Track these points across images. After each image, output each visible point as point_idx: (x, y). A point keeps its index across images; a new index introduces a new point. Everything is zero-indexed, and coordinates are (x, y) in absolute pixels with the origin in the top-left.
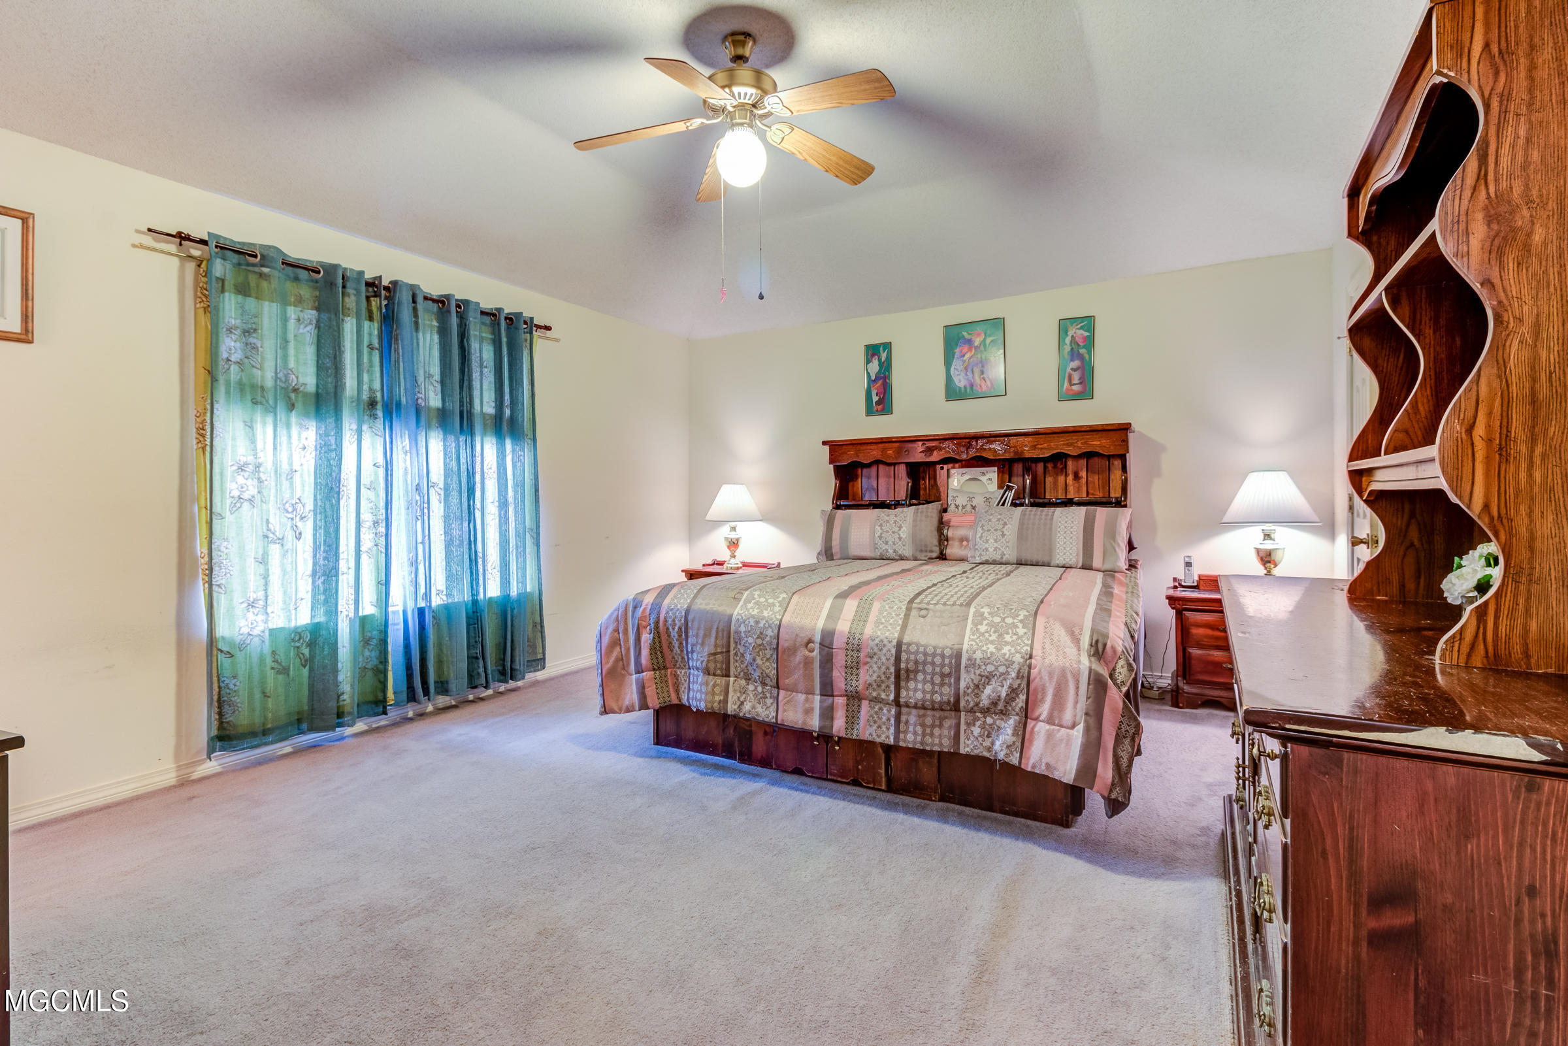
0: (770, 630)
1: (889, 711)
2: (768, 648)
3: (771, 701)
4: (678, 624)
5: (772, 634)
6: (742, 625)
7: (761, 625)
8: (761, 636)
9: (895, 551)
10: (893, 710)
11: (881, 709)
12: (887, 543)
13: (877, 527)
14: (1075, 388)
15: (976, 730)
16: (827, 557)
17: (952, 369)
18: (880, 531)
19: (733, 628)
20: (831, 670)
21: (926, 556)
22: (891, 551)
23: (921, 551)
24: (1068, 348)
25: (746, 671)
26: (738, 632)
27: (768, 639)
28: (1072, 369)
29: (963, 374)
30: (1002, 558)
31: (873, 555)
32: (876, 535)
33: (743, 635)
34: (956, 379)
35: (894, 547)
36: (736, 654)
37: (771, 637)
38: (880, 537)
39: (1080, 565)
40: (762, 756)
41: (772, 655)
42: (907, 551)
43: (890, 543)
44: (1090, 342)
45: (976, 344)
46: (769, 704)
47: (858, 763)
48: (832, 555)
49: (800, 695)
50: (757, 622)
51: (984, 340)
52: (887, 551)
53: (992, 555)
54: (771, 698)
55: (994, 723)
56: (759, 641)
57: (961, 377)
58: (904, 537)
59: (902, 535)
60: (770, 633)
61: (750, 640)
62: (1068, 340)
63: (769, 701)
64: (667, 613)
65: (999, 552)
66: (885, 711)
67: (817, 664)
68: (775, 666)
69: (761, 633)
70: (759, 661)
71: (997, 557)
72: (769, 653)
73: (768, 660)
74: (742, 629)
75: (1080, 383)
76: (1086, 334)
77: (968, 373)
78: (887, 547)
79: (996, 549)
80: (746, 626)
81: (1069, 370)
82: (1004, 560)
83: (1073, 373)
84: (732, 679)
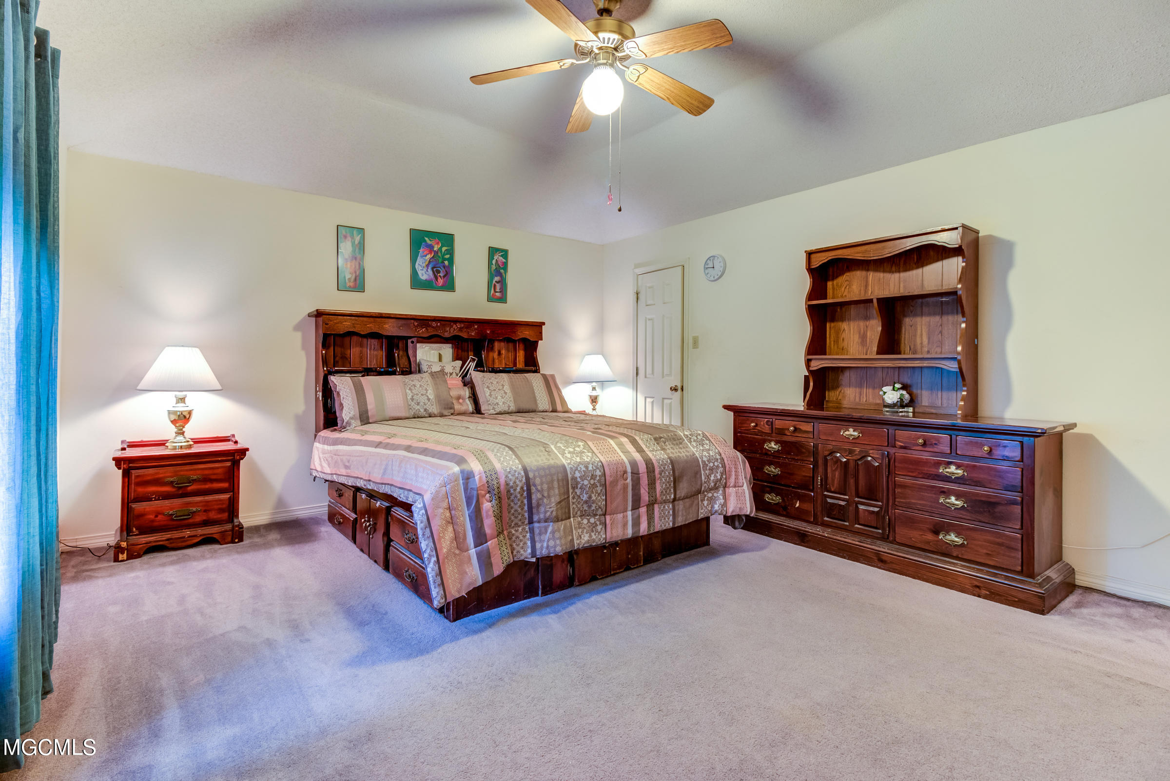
0: (598, 471)
1: (669, 507)
2: (598, 485)
3: (601, 527)
4: (520, 485)
5: (600, 473)
6: (577, 472)
7: (590, 468)
8: (593, 477)
9: (425, 410)
10: (671, 505)
11: (664, 507)
12: (418, 404)
13: (407, 391)
14: (498, 294)
15: (706, 503)
16: (361, 421)
17: (417, 264)
18: (411, 394)
19: (570, 476)
20: (639, 489)
21: (449, 413)
22: (422, 410)
23: (445, 408)
24: (494, 267)
25: (581, 509)
26: (574, 479)
27: (598, 478)
28: (496, 282)
29: (425, 270)
30: (509, 409)
31: (407, 415)
32: (409, 398)
33: (579, 480)
34: (420, 273)
35: (425, 407)
36: (573, 498)
37: (599, 476)
38: (412, 399)
39: (551, 410)
40: (560, 582)
41: (601, 490)
42: (434, 409)
43: (422, 403)
44: (505, 265)
45: (435, 249)
46: (599, 530)
47: (628, 553)
48: (368, 418)
49: (619, 515)
50: (587, 467)
51: (441, 248)
52: (420, 411)
53: (501, 407)
54: (600, 524)
55: (713, 495)
56: (592, 482)
57: (423, 272)
58: (431, 398)
59: (430, 397)
60: (598, 473)
61: (586, 482)
62: (494, 262)
63: (599, 527)
64: (506, 476)
65: (506, 405)
66: (666, 507)
67: (630, 488)
68: (604, 498)
69: (592, 475)
70: (594, 498)
71: (506, 409)
72: (599, 489)
73: (599, 494)
74: (577, 475)
75: (500, 292)
76: (504, 260)
77: (429, 270)
78: (418, 407)
79: (504, 403)
80: (579, 471)
81: (494, 282)
82: (510, 411)
83: (496, 284)
84: (572, 519)
